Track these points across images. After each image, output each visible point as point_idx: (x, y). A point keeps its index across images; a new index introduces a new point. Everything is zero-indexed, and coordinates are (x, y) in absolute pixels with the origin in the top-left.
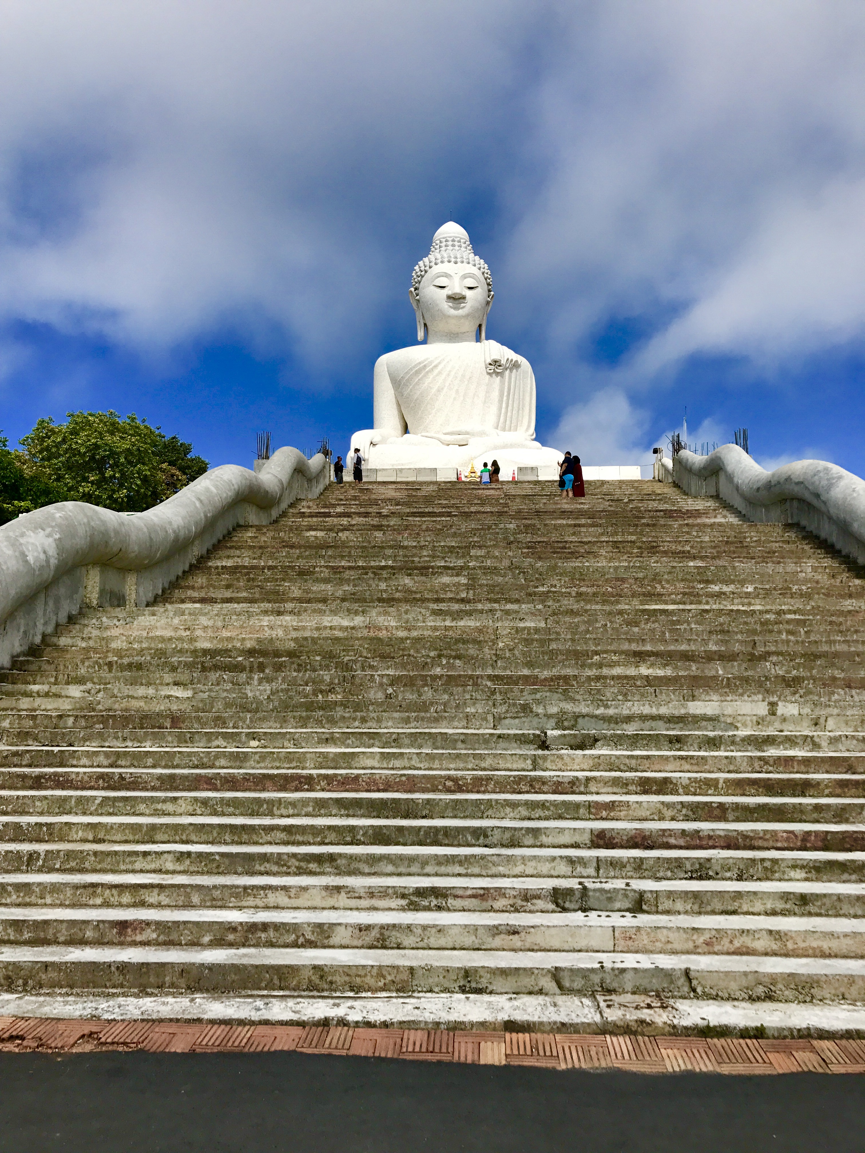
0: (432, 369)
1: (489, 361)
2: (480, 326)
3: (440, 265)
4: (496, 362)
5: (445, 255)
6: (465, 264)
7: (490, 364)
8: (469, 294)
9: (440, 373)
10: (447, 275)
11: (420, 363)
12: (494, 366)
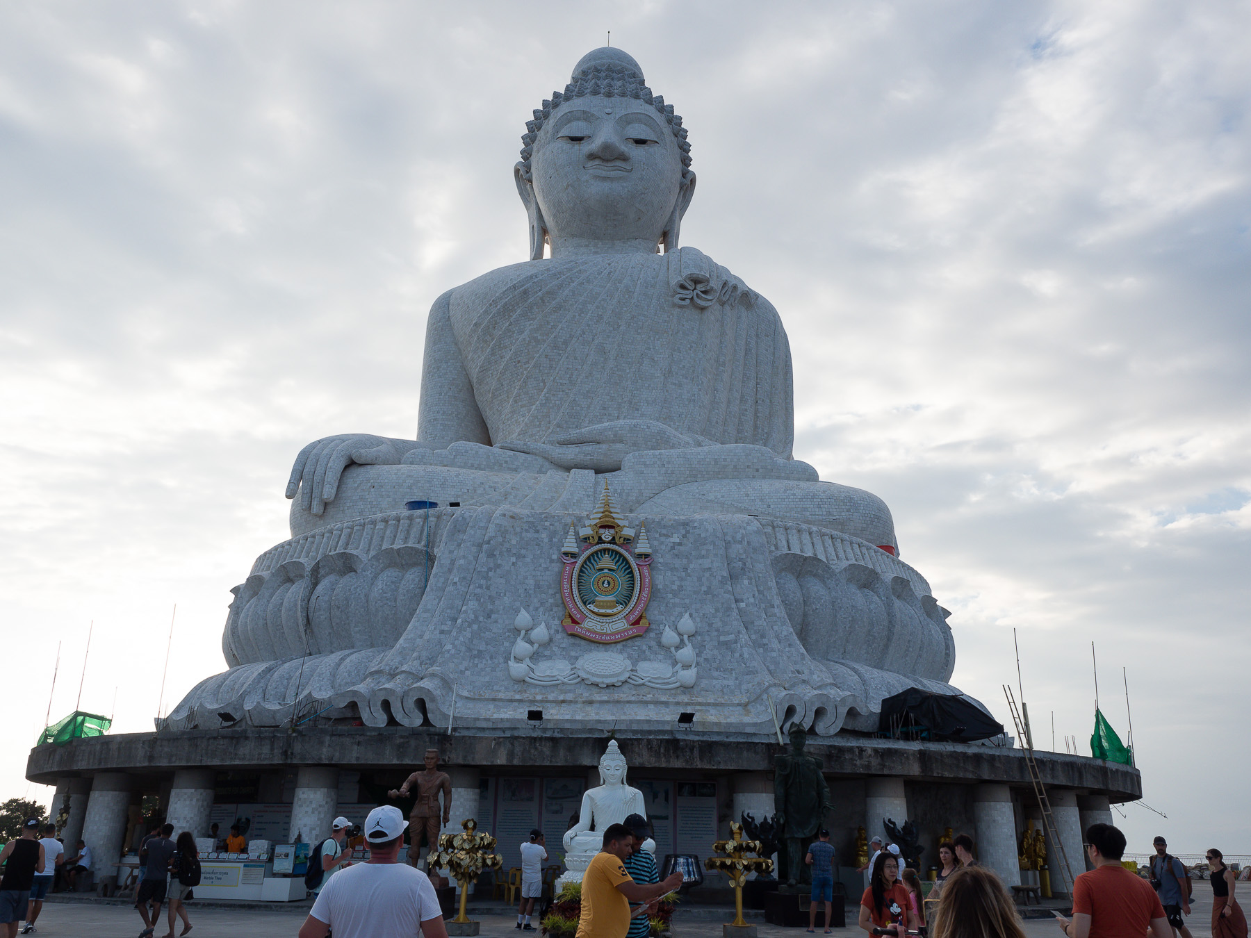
1: (679, 278)
2: (665, 236)
3: (575, 100)
4: (696, 281)
6: (630, 99)
7: (683, 287)
8: (635, 152)
12: (693, 291)
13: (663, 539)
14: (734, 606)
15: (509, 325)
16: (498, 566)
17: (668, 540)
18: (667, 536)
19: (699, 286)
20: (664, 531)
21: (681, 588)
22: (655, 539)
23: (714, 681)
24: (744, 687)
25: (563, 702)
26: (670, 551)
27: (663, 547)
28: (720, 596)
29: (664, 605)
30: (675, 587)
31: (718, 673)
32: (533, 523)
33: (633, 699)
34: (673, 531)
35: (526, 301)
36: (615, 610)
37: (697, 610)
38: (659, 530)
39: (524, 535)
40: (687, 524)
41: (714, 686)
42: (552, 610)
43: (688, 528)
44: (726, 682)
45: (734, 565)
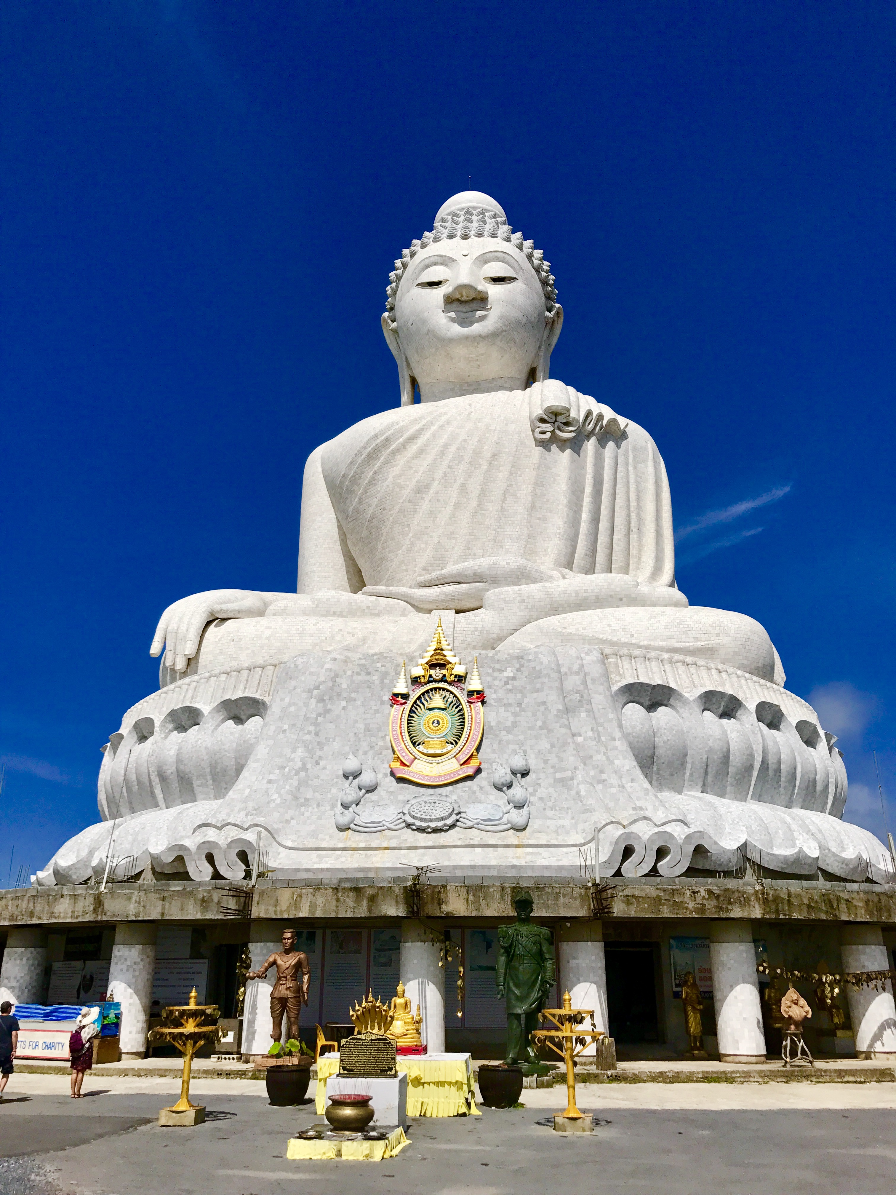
3: (432, 245)
4: (555, 414)
6: (486, 238)
8: (494, 290)
13: (496, 674)
14: (570, 740)
16: (327, 711)
17: (501, 675)
18: (501, 671)
19: (558, 419)
20: (497, 666)
21: (515, 724)
22: (488, 674)
23: (548, 821)
24: (581, 826)
25: (387, 848)
26: (503, 686)
27: (496, 683)
28: (555, 731)
29: (497, 742)
30: (509, 724)
31: (553, 812)
32: (364, 665)
33: (459, 843)
34: (508, 665)
36: (445, 751)
37: (532, 747)
38: (492, 666)
39: (355, 677)
40: (522, 658)
41: (548, 827)
42: (381, 753)
43: (523, 661)
44: (561, 822)
45: (572, 697)
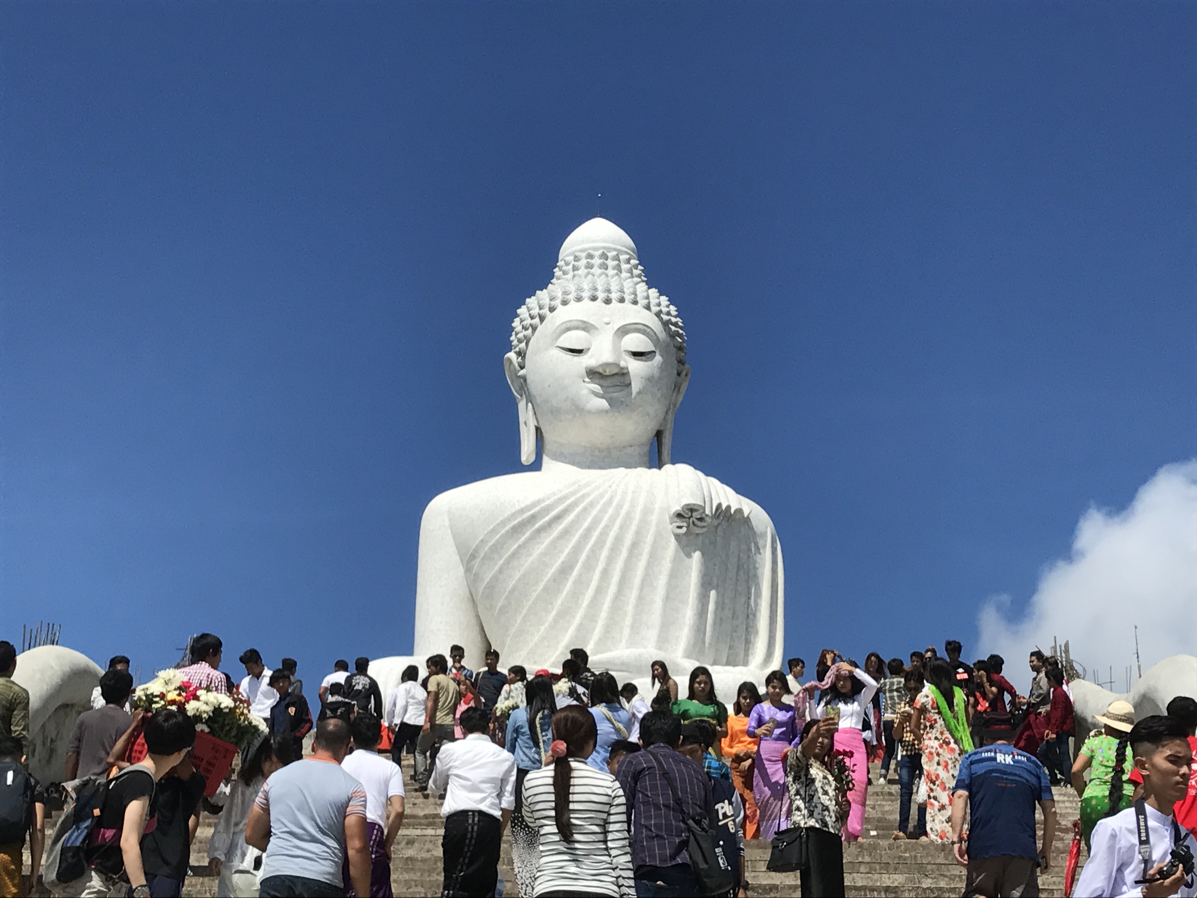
0: (550, 524)
1: (677, 507)
2: (659, 434)
3: (573, 305)
4: (692, 510)
5: (586, 286)
6: (627, 305)
7: (680, 515)
8: (635, 367)
9: (566, 533)
10: (586, 327)
11: (522, 511)
12: (689, 518)
15: (519, 547)
19: (694, 514)
35: (534, 525)
